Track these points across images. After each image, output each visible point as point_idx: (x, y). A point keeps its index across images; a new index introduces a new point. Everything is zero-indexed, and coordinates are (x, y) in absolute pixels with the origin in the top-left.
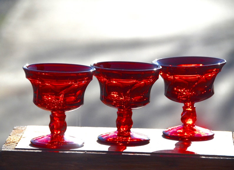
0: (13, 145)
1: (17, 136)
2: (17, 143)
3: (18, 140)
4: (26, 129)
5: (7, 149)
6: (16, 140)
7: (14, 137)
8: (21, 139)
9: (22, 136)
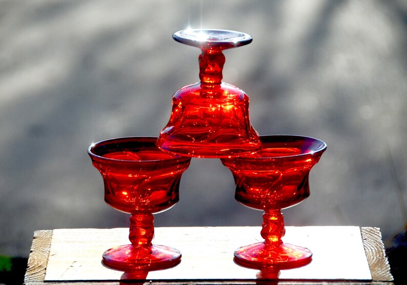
0: (40, 274)
1: (43, 252)
2: (46, 269)
3: (45, 260)
4: (53, 237)
5: (33, 281)
6: (42, 262)
7: (39, 255)
8: (50, 258)
9: (49, 252)
